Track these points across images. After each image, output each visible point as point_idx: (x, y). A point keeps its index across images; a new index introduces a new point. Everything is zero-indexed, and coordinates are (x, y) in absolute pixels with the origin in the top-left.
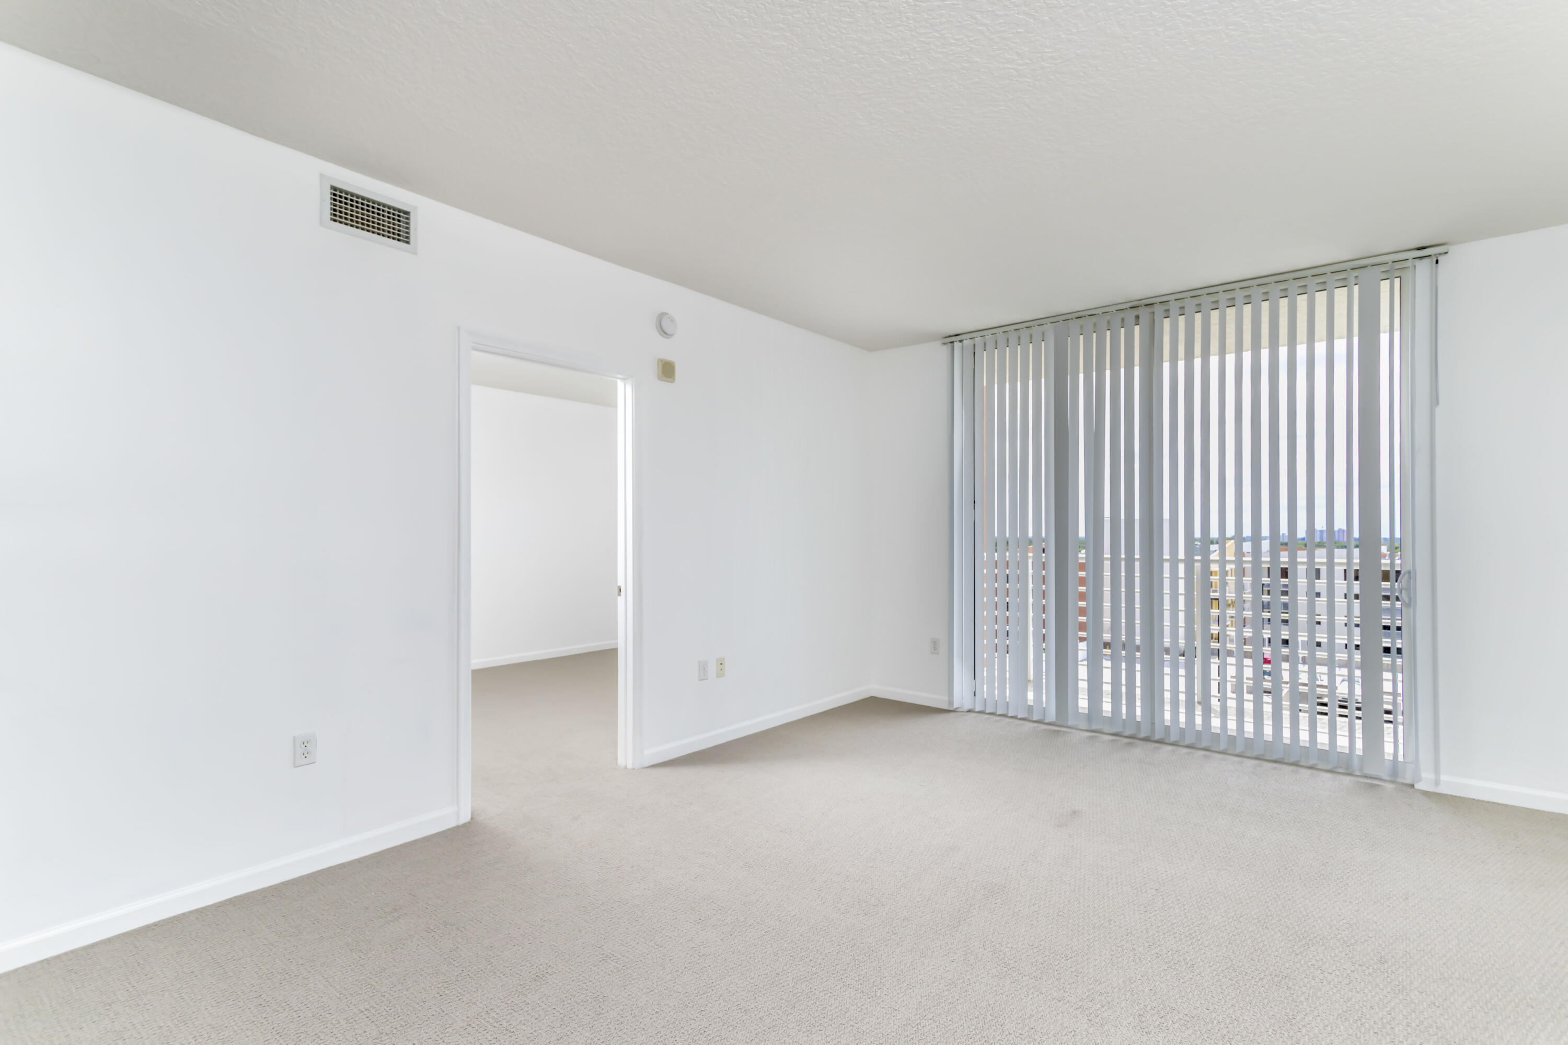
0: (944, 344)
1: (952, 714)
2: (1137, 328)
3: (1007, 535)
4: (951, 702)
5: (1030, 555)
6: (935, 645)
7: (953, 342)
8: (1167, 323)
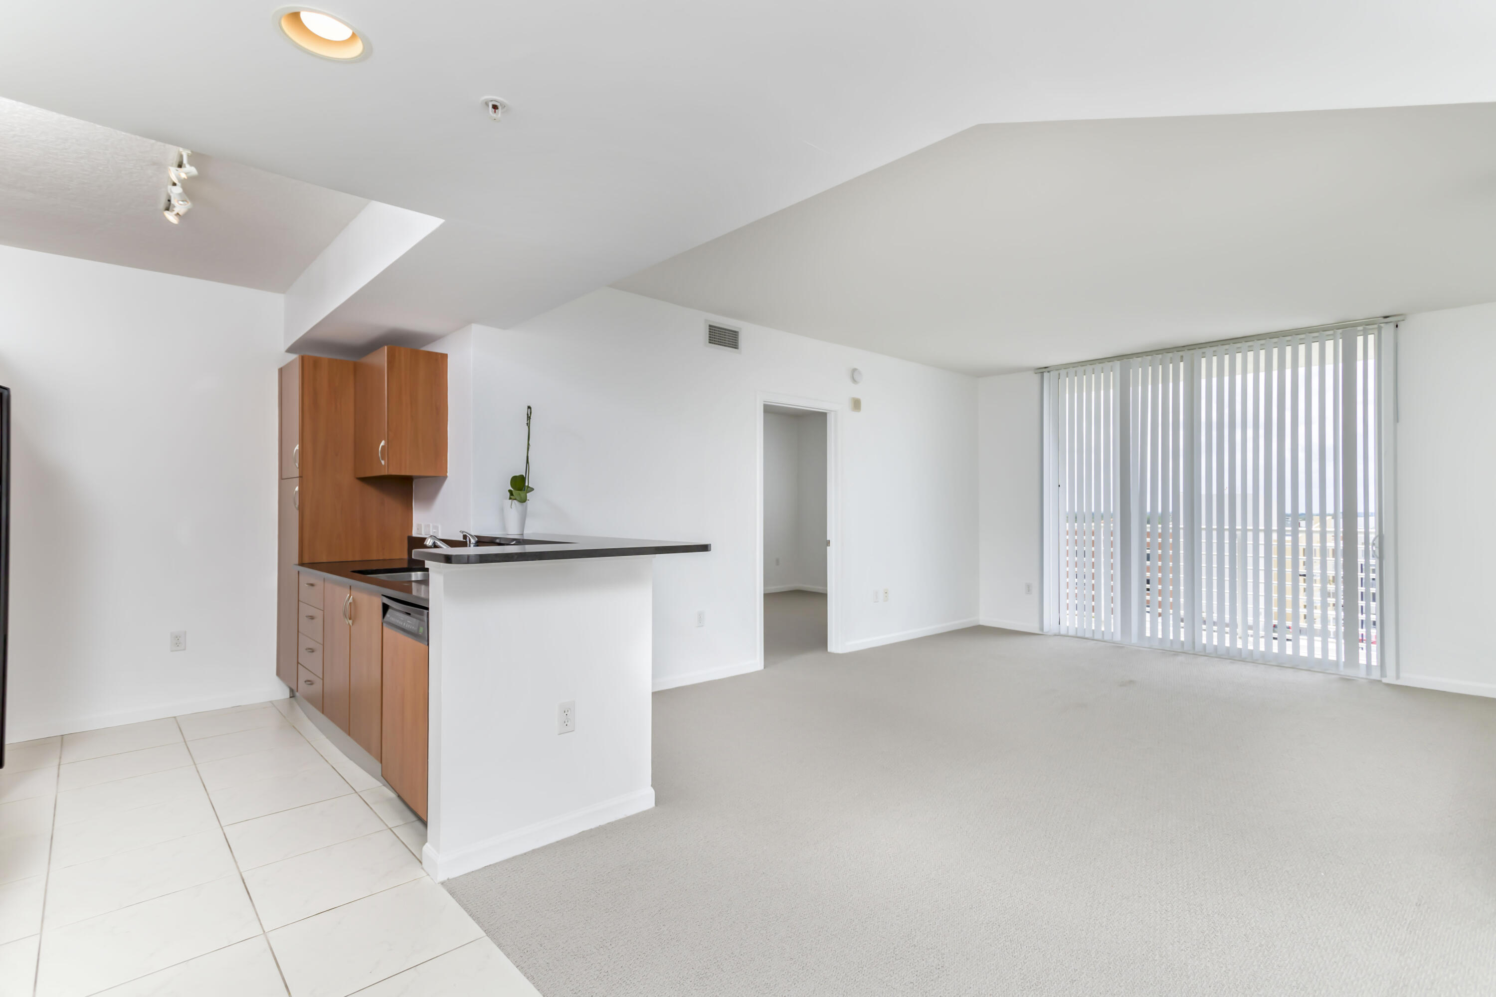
0: (1036, 373)
1: (1042, 636)
2: (1182, 364)
3: (1076, 510)
4: (1042, 629)
5: (1102, 525)
6: (1029, 588)
7: (1043, 372)
8: (1204, 360)
